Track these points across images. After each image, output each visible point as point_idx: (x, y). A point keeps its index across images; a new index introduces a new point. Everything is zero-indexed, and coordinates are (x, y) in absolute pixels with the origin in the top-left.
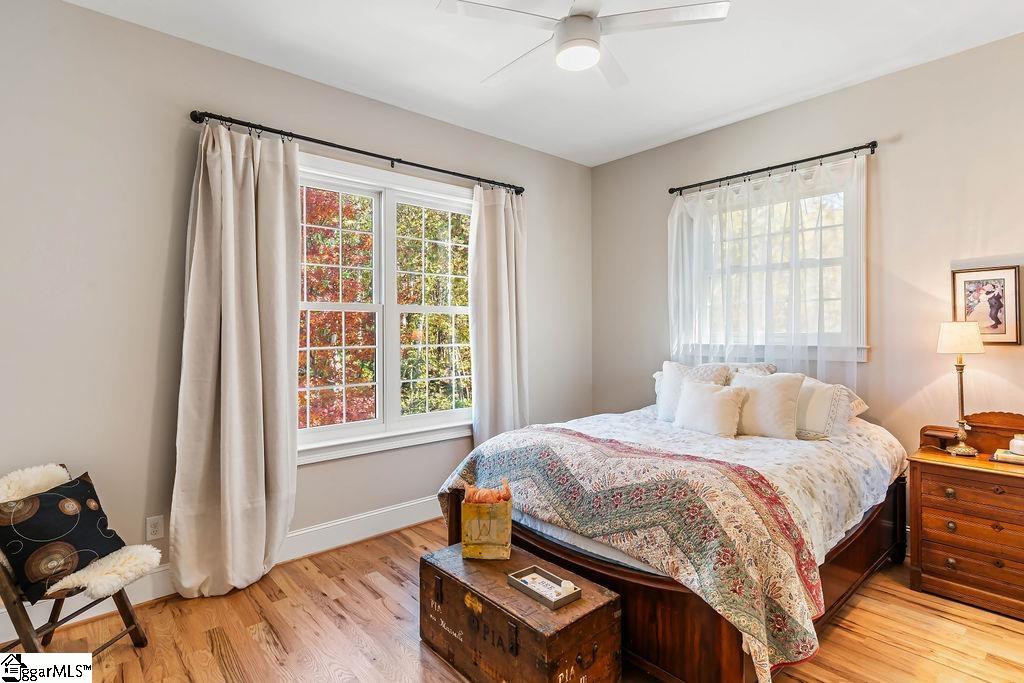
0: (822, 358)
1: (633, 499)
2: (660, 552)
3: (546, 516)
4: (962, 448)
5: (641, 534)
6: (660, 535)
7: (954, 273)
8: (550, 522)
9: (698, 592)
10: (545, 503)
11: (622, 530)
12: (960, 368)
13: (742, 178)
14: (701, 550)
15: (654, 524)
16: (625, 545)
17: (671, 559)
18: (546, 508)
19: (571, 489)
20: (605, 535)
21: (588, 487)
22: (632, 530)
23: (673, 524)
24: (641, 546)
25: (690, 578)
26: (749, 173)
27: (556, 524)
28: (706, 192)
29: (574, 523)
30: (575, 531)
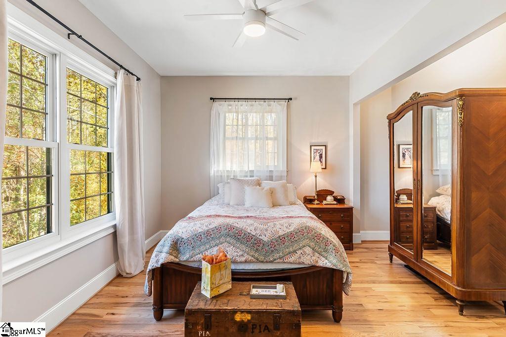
0: (275, 174)
1: (291, 238)
2: (309, 257)
3: (243, 259)
4: (316, 202)
5: (299, 252)
6: (308, 250)
7: (311, 146)
8: (246, 262)
9: (331, 267)
10: (241, 253)
11: (290, 253)
12: (316, 176)
13: (244, 100)
14: (326, 251)
15: (304, 246)
16: (292, 259)
17: (314, 258)
18: (242, 255)
19: (256, 242)
20: (280, 258)
21: (265, 239)
22: (295, 252)
23: (312, 244)
24: (300, 257)
25: (325, 263)
26: (247, 99)
27: (250, 262)
28: (227, 103)
29: (261, 258)
30: (262, 262)
